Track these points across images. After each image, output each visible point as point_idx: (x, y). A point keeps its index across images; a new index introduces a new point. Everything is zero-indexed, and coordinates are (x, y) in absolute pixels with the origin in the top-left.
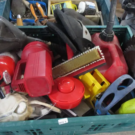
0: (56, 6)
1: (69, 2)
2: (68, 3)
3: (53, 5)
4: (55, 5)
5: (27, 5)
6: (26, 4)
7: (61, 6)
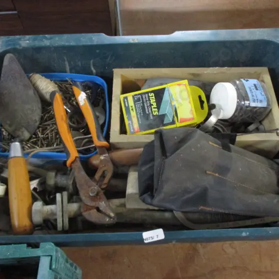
0: (139, 100)
1: (179, 85)
2: (177, 87)
3: (126, 98)
4: (133, 97)
5: (46, 93)
6: (44, 92)
7: (153, 101)
